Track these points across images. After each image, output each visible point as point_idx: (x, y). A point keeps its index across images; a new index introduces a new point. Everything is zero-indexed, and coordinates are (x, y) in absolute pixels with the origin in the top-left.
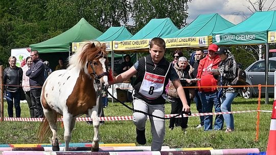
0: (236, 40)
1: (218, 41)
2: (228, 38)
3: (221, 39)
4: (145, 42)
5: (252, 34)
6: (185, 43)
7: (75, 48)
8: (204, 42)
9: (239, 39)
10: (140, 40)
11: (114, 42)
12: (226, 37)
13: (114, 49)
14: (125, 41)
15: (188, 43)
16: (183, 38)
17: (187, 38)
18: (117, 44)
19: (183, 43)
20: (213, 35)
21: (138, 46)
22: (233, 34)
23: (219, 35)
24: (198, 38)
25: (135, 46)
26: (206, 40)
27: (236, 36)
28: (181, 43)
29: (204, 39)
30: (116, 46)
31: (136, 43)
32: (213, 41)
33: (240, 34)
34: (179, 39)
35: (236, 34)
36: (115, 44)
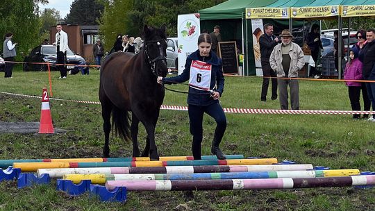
4: (327, 10)
6: (372, 11)
7: (249, 14)
10: (321, 7)
11: (292, 8)
13: (292, 16)
14: (304, 8)
16: (369, 6)
18: (296, 11)
19: (369, 11)
21: (319, 13)
25: (316, 13)
28: (367, 11)
30: (294, 13)
31: (317, 10)
34: (365, 7)
36: (294, 11)
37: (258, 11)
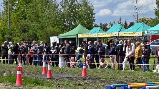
0: (154, 33)
1: (146, 33)
2: (151, 32)
3: (147, 33)
4: (113, 34)
7: (79, 36)
9: (156, 33)
10: (110, 33)
11: (98, 34)
13: (98, 36)
14: (103, 33)
16: (131, 32)
17: (132, 32)
18: (100, 34)
19: (130, 34)
20: (144, 31)
22: (153, 31)
23: (147, 31)
24: (137, 32)
26: (141, 33)
29: (140, 33)
30: (99, 35)
31: (109, 34)
32: (144, 33)
33: (156, 31)
34: (128, 33)
35: (154, 31)
36: (99, 34)
37: (84, 35)
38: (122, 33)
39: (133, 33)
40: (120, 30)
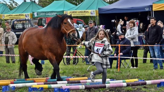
0: (46, 15)
1: (36, 16)
2: (42, 14)
3: (38, 14)
5: (55, 12)
8: (28, 16)
9: (48, 15)
12: (40, 14)
15: (19, 16)
19: (16, 17)
20: (33, 12)
22: (44, 12)
23: (36, 13)
24: (24, 14)
26: (29, 15)
27: (46, 13)
32: (33, 15)
33: (48, 12)
34: (14, 14)
35: (46, 12)
38: (6, 15)
39: (20, 15)
40: (3, 10)
